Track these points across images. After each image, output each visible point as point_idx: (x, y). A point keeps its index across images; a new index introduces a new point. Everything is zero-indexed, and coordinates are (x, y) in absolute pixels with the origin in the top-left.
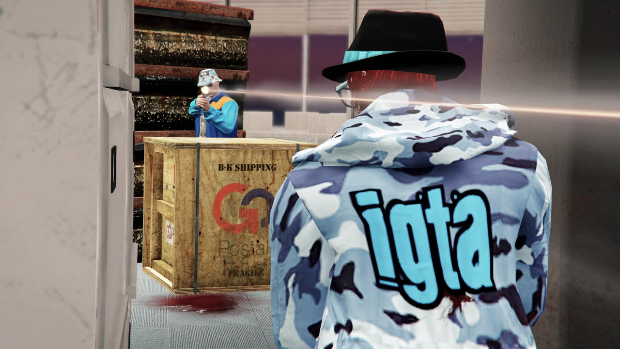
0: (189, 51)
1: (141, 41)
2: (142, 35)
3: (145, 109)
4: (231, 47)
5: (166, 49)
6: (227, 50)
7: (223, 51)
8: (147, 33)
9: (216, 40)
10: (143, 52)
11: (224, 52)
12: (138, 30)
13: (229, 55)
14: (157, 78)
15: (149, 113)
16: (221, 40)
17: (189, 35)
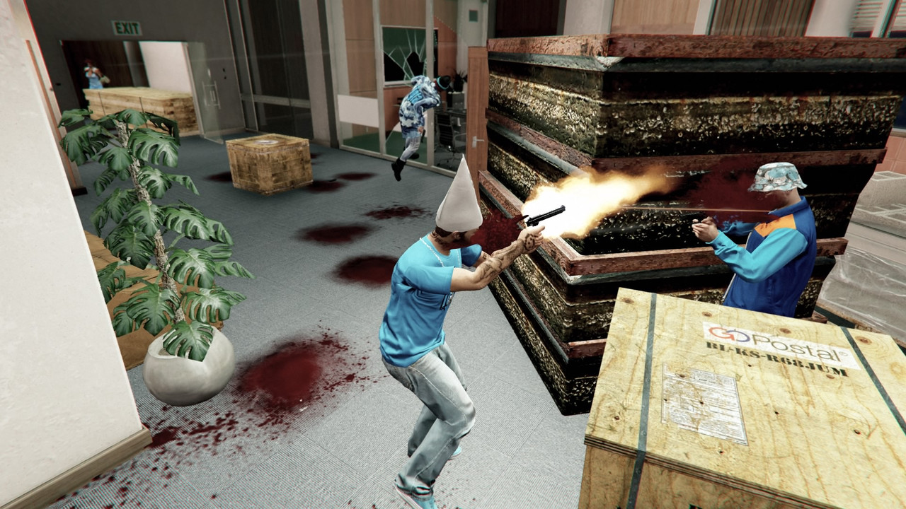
0: (763, 127)
1: (662, 119)
2: (665, 110)
3: (655, 221)
4: (859, 112)
5: (713, 129)
6: (849, 119)
7: (839, 120)
8: (677, 104)
9: (828, 104)
10: (662, 138)
11: (842, 123)
12: (659, 101)
13: (851, 124)
14: (687, 174)
15: (662, 225)
16: (842, 102)
17: (771, 99)
